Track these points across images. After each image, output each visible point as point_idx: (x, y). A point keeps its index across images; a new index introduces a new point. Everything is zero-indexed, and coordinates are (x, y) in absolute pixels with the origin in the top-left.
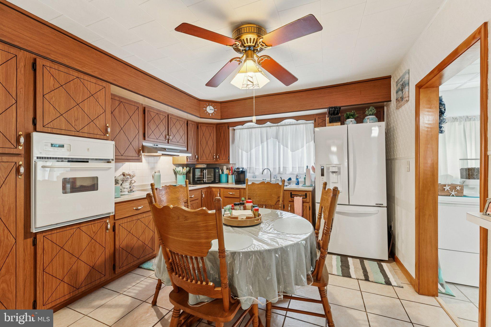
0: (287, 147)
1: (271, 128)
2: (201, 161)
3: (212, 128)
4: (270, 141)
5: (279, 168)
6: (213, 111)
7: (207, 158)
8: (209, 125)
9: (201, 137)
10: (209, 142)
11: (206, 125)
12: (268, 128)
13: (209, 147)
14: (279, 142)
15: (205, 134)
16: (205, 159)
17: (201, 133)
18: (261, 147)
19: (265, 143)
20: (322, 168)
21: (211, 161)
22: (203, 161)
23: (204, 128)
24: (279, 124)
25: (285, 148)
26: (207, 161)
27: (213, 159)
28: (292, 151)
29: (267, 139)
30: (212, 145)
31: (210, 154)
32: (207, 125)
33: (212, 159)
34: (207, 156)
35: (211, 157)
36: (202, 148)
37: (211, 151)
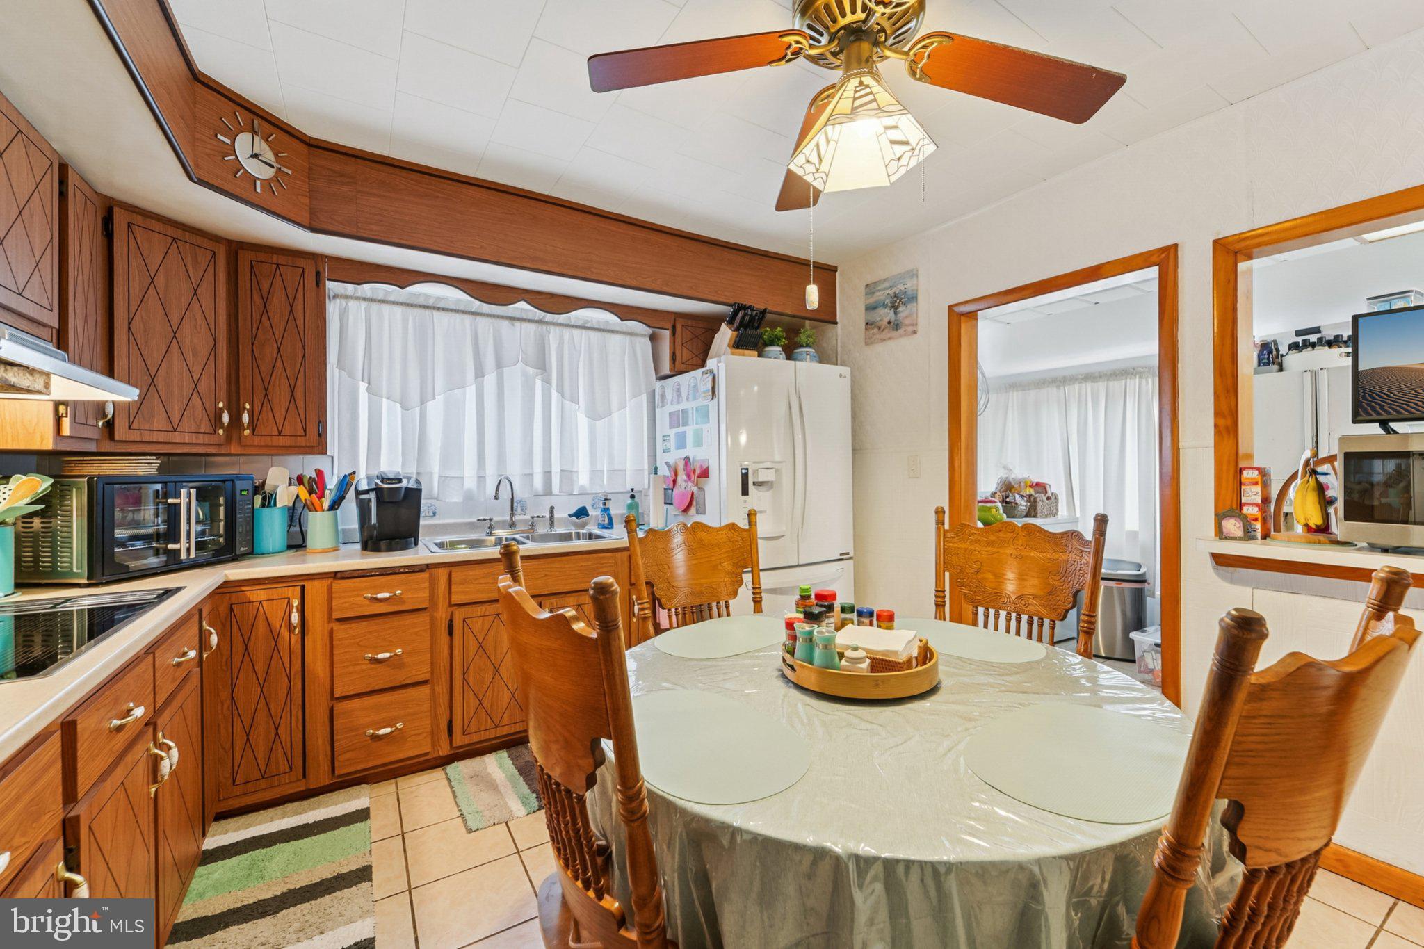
0: (575, 400)
1: (517, 324)
2: (136, 436)
3: (204, 257)
4: (515, 374)
5: (548, 475)
6: (268, 173)
7: (176, 420)
8: (188, 236)
10: (185, 330)
11: (171, 231)
12: (506, 323)
13: (189, 358)
14: (547, 381)
15: (159, 282)
16: (160, 422)
18: (471, 391)
19: (490, 380)
20: (743, 471)
21: (201, 439)
22: (147, 437)
23: (155, 248)
24: (561, 318)
25: (567, 403)
26: (177, 438)
27: (215, 432)
28: (594, 415)
29: (499, 366)
30: (204, 351)
31: (196, 400)
32: (178, 234)
33: (205, 426)
34: (176, 408)
35: (202, 419)
36: (140, 359)
37: (202, 387)
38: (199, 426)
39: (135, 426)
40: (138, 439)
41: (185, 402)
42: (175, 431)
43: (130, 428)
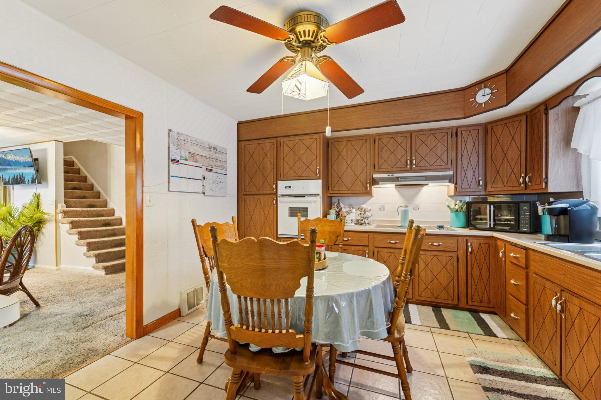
2: (493, 189)
3: (517, 124)
7: (505, 183)
9: (493, 146)
10: (509, 152)
11: (505, 122)
13: (510, 161)
15: (501, 141)
16: (500, 185)
17: (493, 138)
21: (515, 188)
22: (496, 189)
23: (499, 129)
26: (506, 189)
27: (520, 185)
30: (516, 159)
31: (513, 175)
33: (516, 184)
34: (506, 179)
35: (515, 182)
36: (494, 166)
37: (515, 171)
38: (514, 184)
39: (493, 186)
40: (493, 190)
41: (508, 177)
42: (505, 187)
43: (491, 187)
